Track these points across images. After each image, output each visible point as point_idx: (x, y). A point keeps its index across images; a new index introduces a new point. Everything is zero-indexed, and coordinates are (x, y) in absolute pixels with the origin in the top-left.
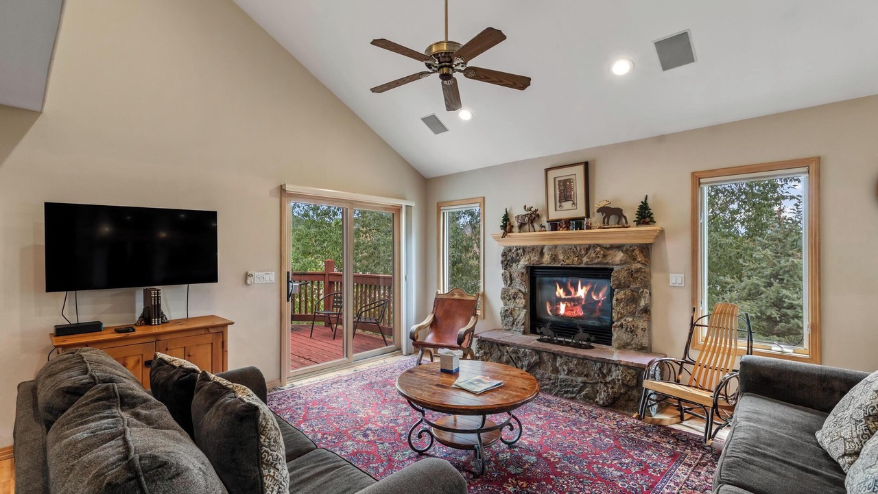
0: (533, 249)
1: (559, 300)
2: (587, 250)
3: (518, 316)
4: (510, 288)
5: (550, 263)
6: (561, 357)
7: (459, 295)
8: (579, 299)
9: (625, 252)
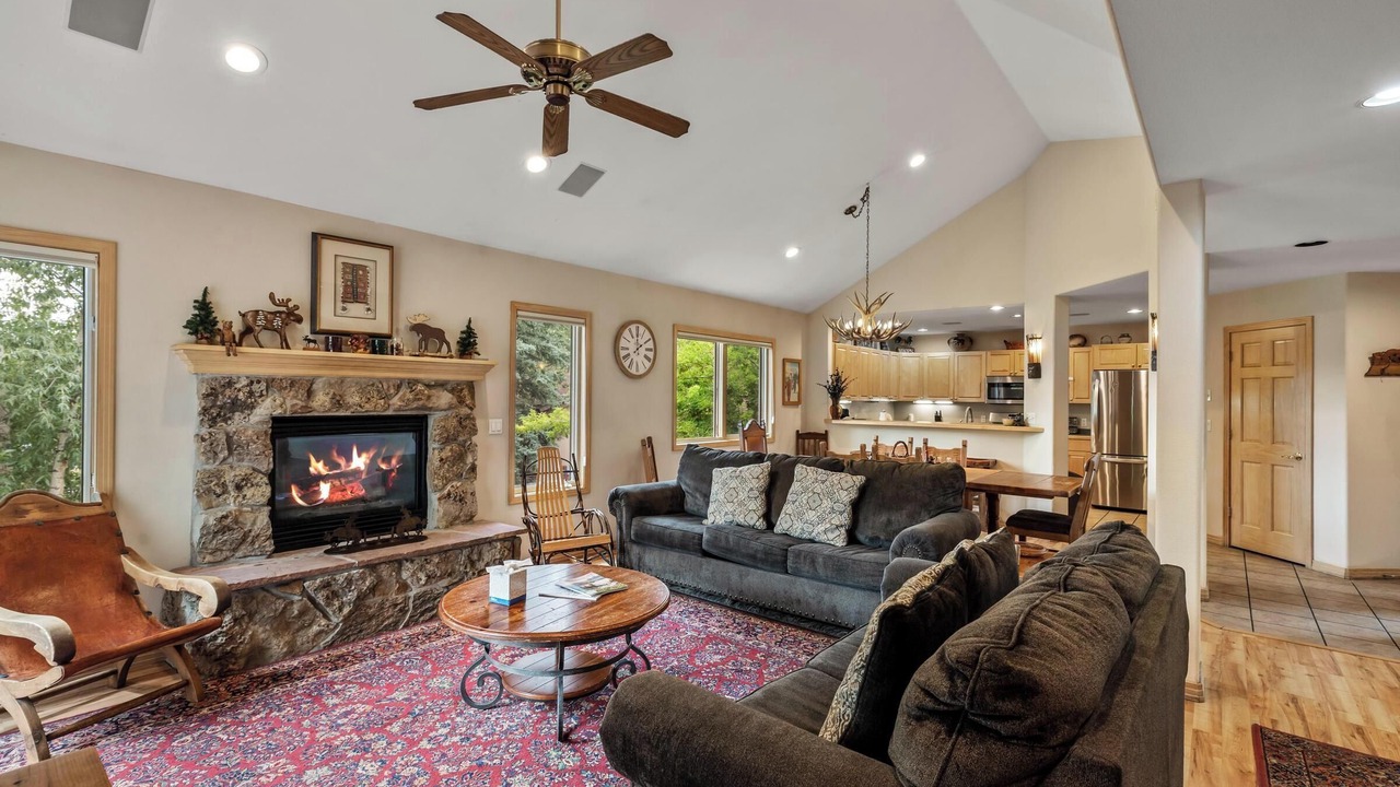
0: (293, 382)
1: (320, 478)
2: (399, 387)
3: (254, 523)
4: (225, 467)
5: (329, 410)
6: (412, 561)
7: (43, 509)
8: (357, 472)
9: (452, 391)
